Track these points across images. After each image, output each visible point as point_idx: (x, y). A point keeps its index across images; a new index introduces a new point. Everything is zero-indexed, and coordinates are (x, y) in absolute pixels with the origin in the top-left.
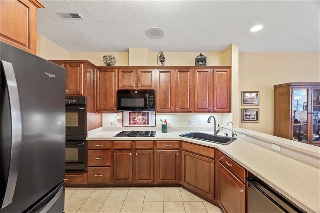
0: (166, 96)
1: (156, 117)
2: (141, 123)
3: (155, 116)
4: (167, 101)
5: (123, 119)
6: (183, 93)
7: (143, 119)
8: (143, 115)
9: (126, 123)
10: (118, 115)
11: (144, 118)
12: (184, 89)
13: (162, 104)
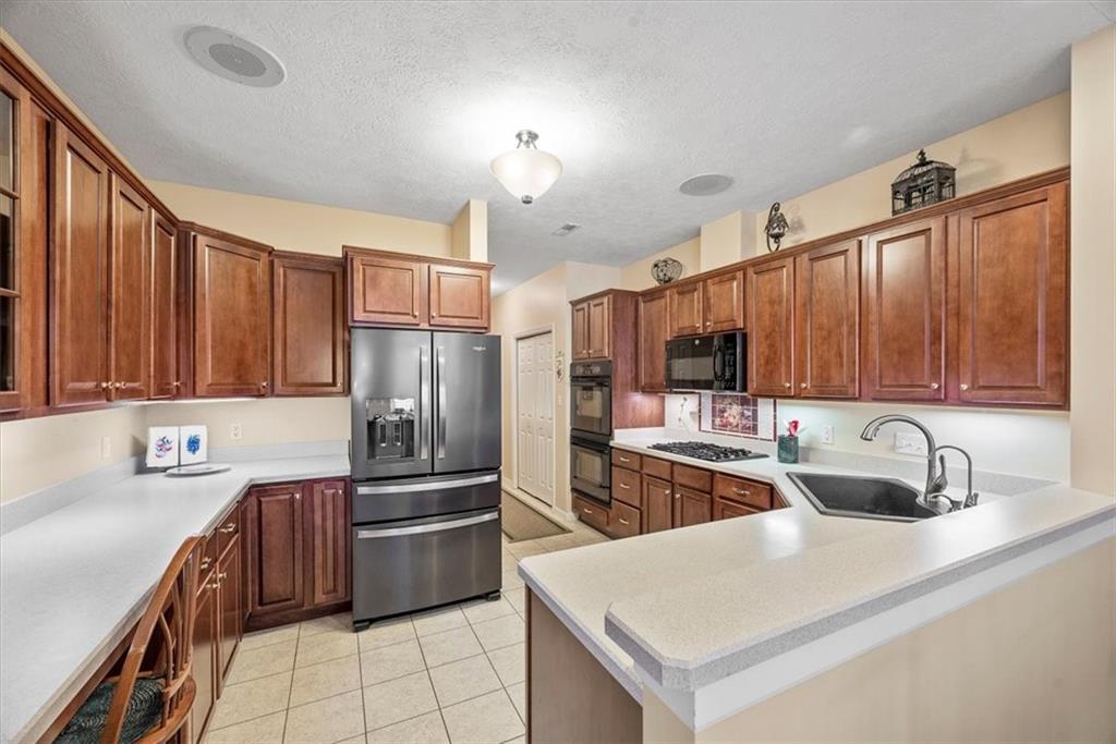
0: (773, 346)
1: (775, 411)
2: (737, 426)
3: (772, 409)
4: (775, 364)
5: (700, 411)
6: (825, 333)
7: (742, 415)
8: (742, 405)
9: (707, 424)
10: (685, 399)
11: (746, 412)
12: (829, 317)
13: (762, 371)
